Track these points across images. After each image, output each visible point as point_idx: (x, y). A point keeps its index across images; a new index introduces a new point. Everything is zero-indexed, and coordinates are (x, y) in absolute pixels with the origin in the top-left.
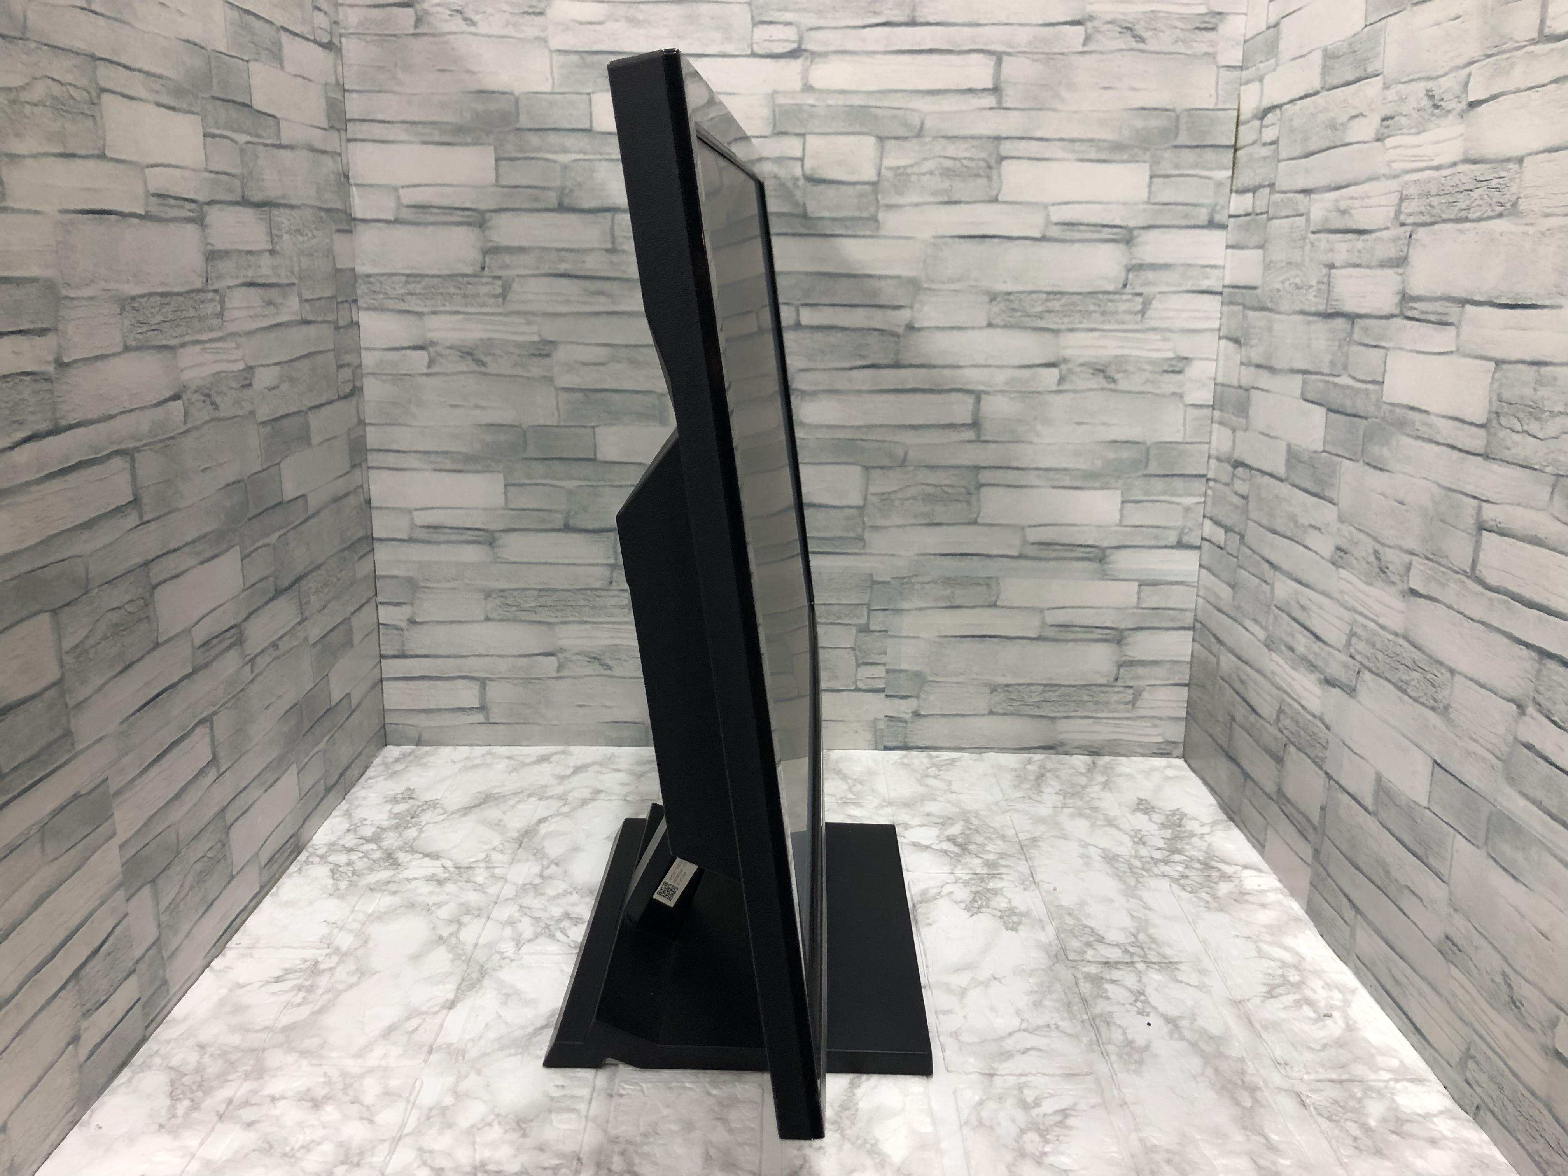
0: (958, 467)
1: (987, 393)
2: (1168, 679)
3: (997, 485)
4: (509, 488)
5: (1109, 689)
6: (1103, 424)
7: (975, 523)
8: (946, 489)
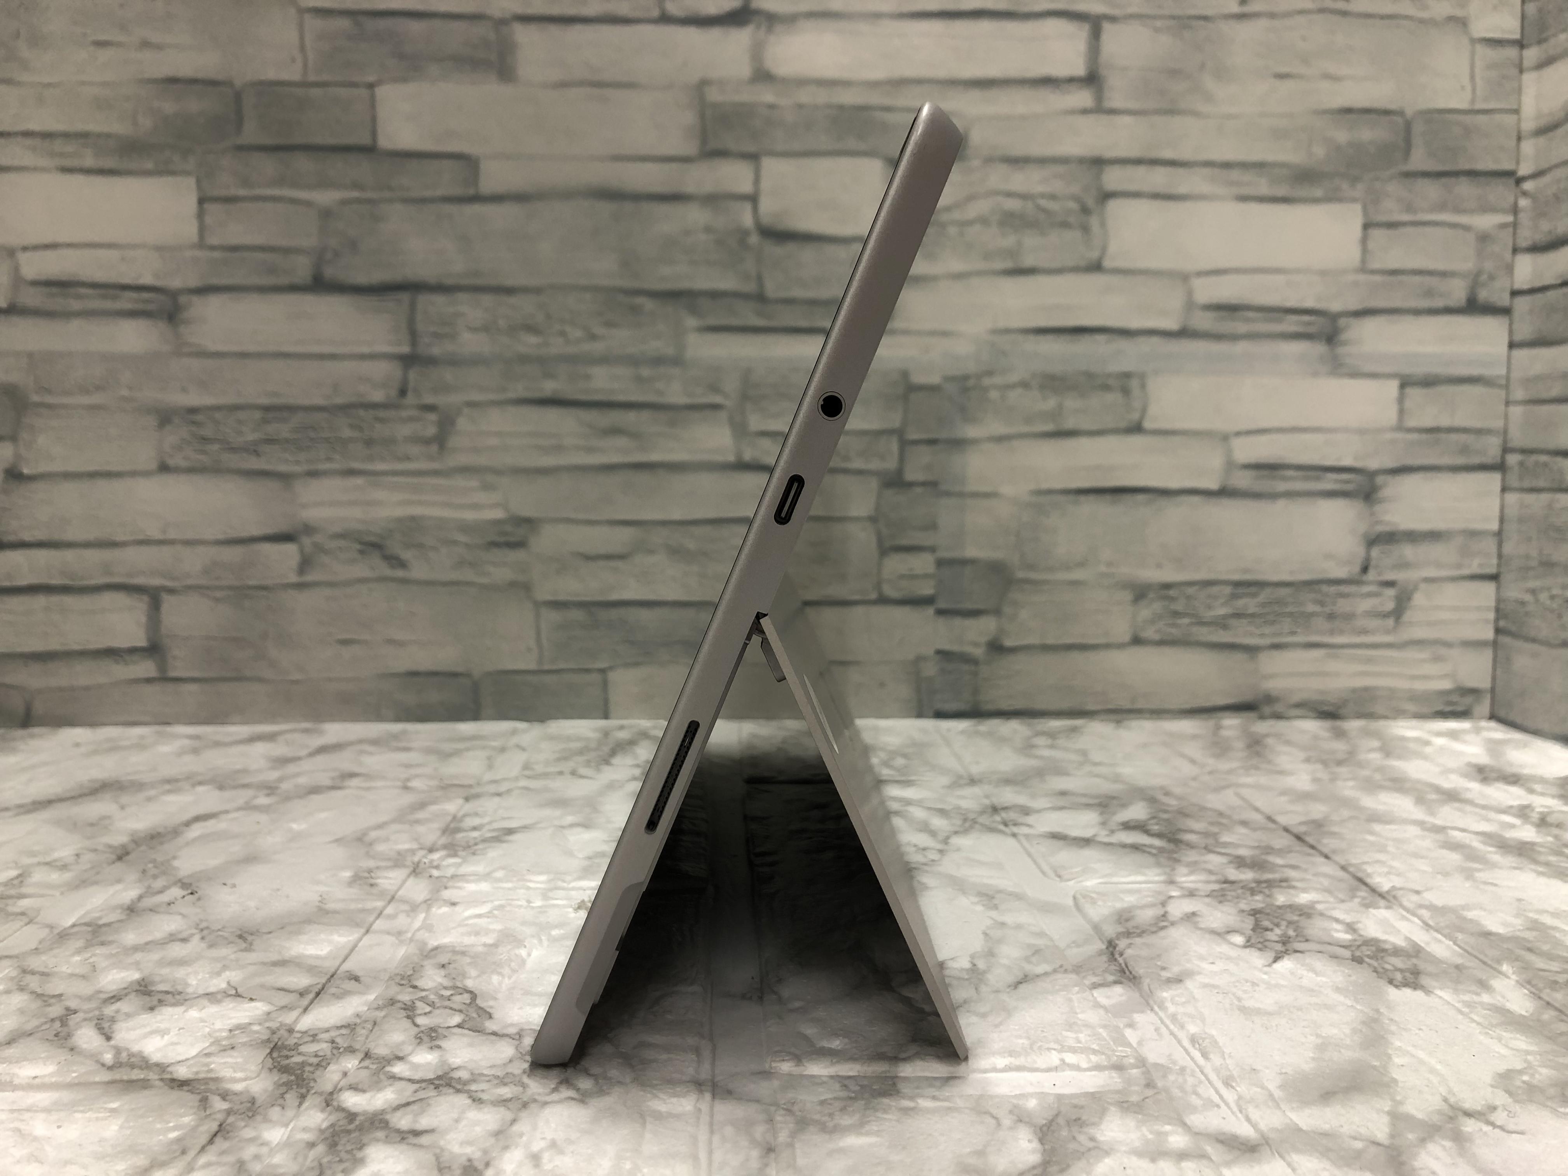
0: (1064, 160)
1: (1113, 19)
2: (1459, 566)
3: (1136, 195)
4: (209, 207)
5: (1352, 589)
6: (1327, 77)
7: (1096, 267)
8: (1043, 202)
